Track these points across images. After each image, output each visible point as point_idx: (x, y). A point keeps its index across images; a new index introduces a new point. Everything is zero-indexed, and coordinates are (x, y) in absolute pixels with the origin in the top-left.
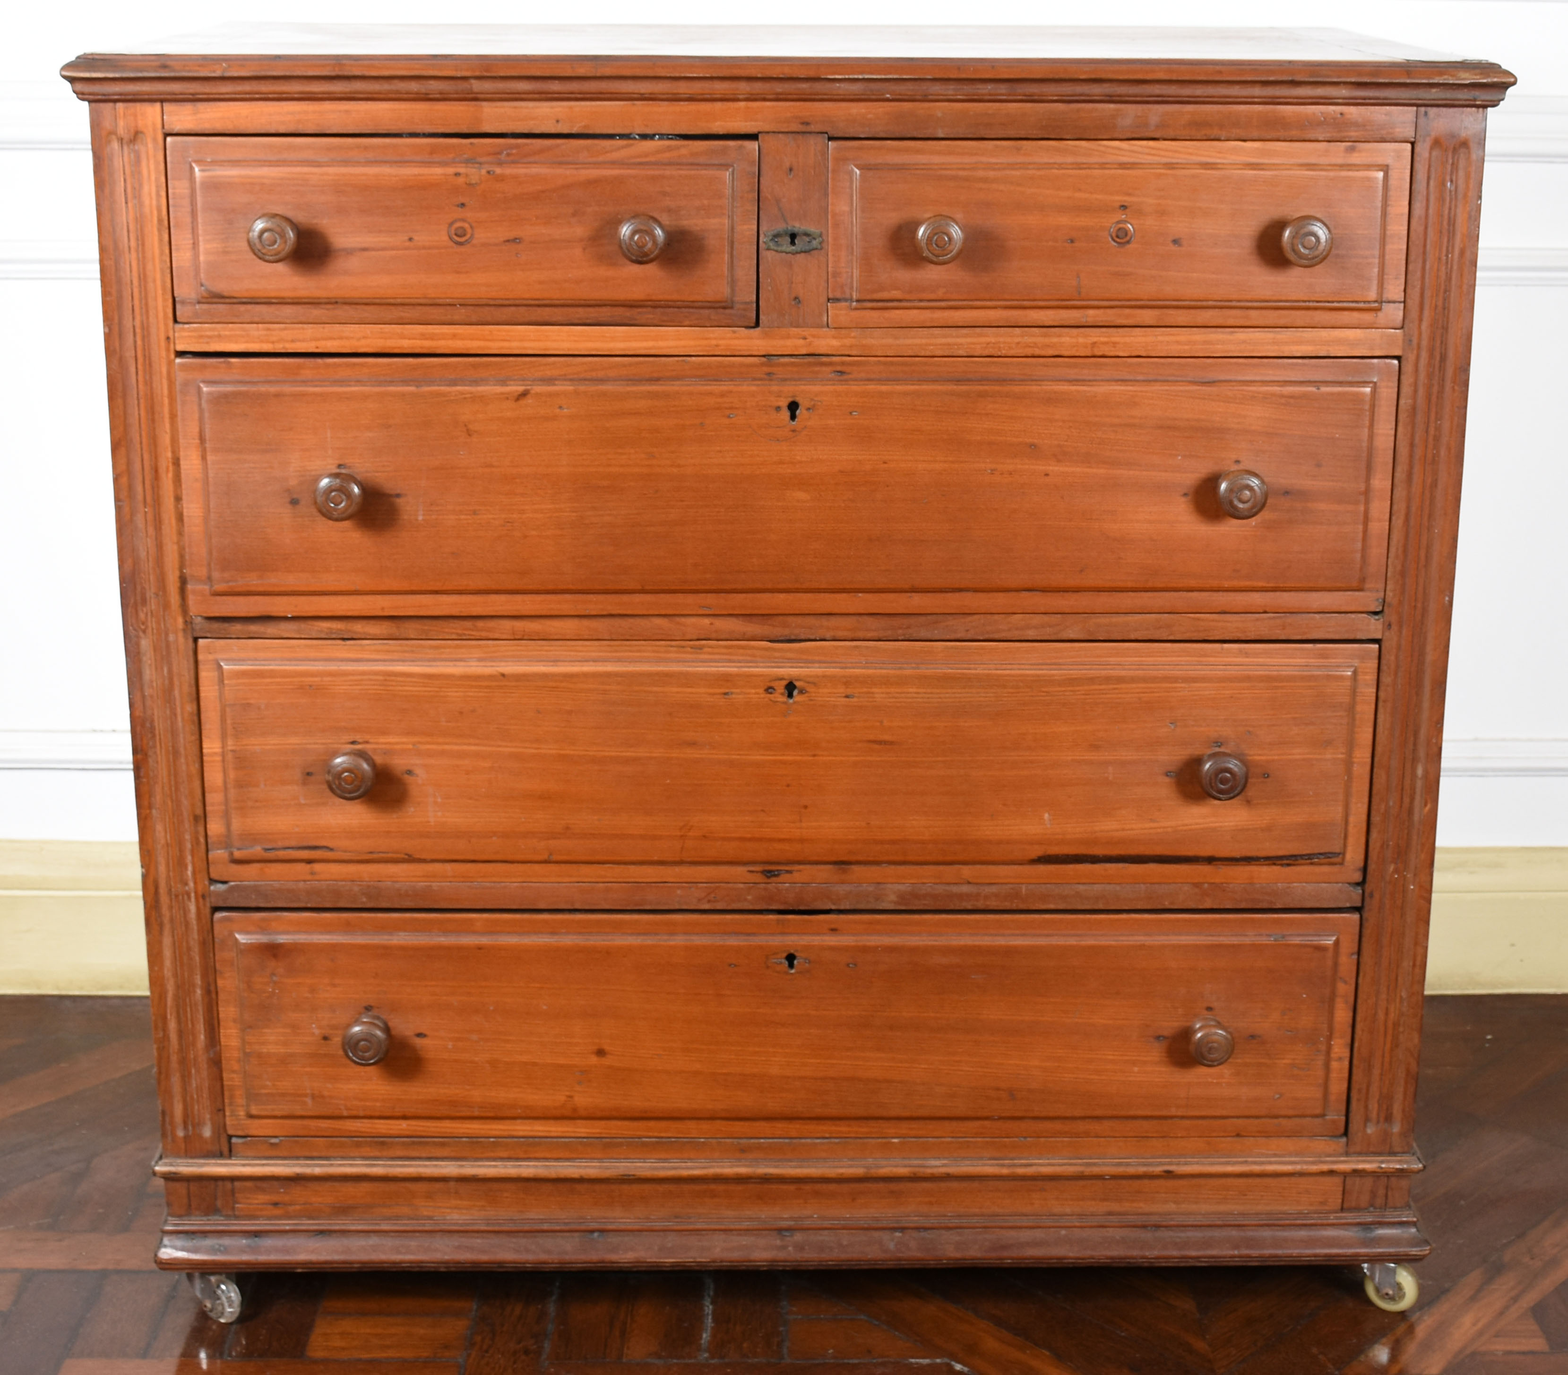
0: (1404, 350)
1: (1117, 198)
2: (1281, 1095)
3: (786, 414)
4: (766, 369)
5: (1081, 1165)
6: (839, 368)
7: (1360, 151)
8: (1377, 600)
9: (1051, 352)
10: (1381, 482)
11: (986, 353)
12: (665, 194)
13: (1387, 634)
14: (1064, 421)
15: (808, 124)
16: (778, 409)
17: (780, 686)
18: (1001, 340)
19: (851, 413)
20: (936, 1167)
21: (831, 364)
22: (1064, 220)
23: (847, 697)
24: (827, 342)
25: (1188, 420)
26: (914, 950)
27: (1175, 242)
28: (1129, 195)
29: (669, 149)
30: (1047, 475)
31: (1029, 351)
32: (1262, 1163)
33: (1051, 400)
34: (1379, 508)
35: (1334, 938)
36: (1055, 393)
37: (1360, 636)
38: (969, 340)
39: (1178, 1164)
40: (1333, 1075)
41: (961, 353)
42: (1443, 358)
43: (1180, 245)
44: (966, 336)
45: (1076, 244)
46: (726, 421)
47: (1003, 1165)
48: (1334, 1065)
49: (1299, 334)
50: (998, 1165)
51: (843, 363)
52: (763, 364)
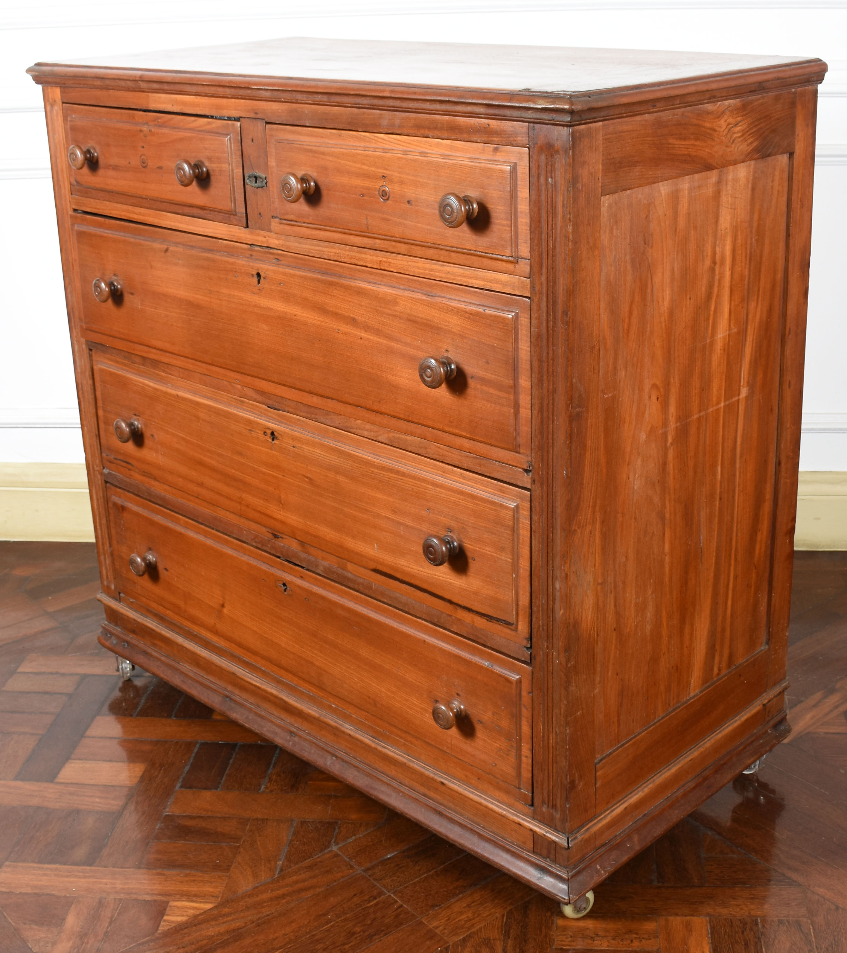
0: (531, 294)
1: (381, 171)
2: (496, 765)
3: (255, 279)
4: (250, 252)
5: (407, 759)
6: (277, 257)
7: (501, 152)
8: (528, 462)
9: (362, 264)
10: (524, 382)
11: (335, 259)
12: (206, 149)
13: (533, 486)
14: (366, 307)
15: (256, 113)
16: (253, 275)
17: (269, 432)
18: (341, 252)
19: (280, 283)
20: (347, 728)
21: (273, 254)
22: (358, 182)
23: (293, 447)
24: (274, 242)
25: (422, 318)
26: (330, 601)
27: (409, 202)
28: (386, 169)
29: (209, 123)
30: (361, 338)
31: (353, 261)
32: (489, 801)
33: (360, 292)
34: (525, 400)
35: (518, 677)
36: (361, 288)
37: (519, 484)
38: (328, 250)
39: (450, 781)
40: (524, 766)
41: (325, 257)
42: (554, 303)
43: (411, 205)
44: (326, 247)
45: (366, 198)
46: (234, 278)
47: (374, 742)
48: (524, 759)
49: (476, 272)
50: (372, 741)
51: (278, 254)
52: (249, 249)
